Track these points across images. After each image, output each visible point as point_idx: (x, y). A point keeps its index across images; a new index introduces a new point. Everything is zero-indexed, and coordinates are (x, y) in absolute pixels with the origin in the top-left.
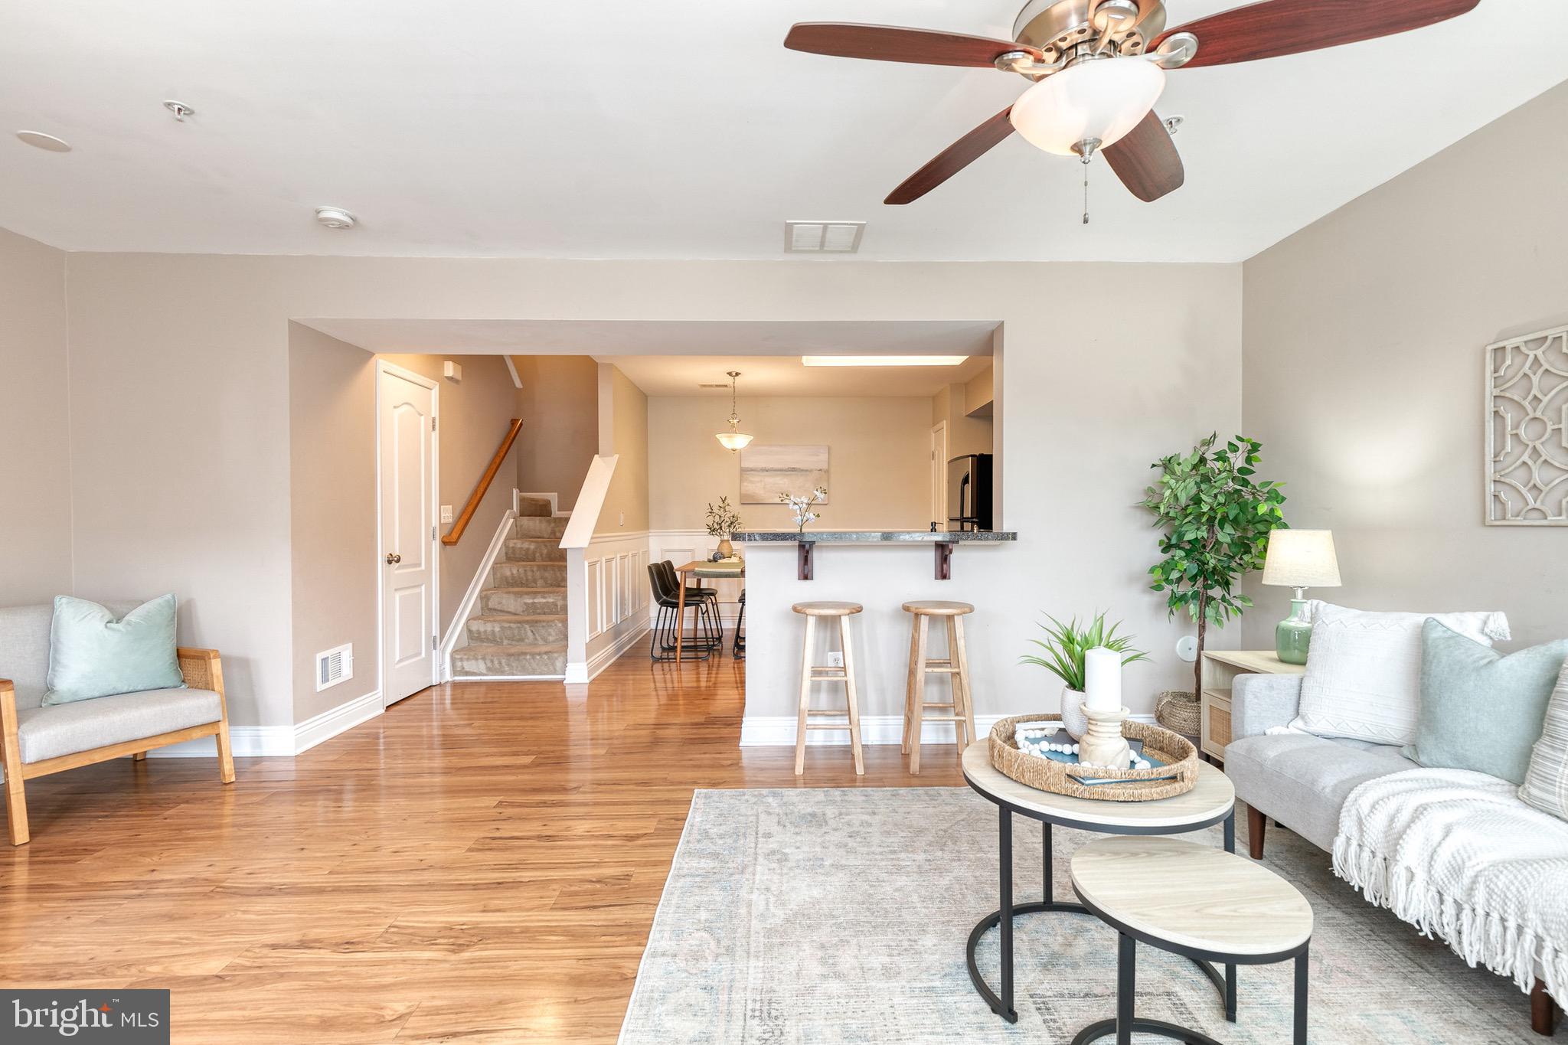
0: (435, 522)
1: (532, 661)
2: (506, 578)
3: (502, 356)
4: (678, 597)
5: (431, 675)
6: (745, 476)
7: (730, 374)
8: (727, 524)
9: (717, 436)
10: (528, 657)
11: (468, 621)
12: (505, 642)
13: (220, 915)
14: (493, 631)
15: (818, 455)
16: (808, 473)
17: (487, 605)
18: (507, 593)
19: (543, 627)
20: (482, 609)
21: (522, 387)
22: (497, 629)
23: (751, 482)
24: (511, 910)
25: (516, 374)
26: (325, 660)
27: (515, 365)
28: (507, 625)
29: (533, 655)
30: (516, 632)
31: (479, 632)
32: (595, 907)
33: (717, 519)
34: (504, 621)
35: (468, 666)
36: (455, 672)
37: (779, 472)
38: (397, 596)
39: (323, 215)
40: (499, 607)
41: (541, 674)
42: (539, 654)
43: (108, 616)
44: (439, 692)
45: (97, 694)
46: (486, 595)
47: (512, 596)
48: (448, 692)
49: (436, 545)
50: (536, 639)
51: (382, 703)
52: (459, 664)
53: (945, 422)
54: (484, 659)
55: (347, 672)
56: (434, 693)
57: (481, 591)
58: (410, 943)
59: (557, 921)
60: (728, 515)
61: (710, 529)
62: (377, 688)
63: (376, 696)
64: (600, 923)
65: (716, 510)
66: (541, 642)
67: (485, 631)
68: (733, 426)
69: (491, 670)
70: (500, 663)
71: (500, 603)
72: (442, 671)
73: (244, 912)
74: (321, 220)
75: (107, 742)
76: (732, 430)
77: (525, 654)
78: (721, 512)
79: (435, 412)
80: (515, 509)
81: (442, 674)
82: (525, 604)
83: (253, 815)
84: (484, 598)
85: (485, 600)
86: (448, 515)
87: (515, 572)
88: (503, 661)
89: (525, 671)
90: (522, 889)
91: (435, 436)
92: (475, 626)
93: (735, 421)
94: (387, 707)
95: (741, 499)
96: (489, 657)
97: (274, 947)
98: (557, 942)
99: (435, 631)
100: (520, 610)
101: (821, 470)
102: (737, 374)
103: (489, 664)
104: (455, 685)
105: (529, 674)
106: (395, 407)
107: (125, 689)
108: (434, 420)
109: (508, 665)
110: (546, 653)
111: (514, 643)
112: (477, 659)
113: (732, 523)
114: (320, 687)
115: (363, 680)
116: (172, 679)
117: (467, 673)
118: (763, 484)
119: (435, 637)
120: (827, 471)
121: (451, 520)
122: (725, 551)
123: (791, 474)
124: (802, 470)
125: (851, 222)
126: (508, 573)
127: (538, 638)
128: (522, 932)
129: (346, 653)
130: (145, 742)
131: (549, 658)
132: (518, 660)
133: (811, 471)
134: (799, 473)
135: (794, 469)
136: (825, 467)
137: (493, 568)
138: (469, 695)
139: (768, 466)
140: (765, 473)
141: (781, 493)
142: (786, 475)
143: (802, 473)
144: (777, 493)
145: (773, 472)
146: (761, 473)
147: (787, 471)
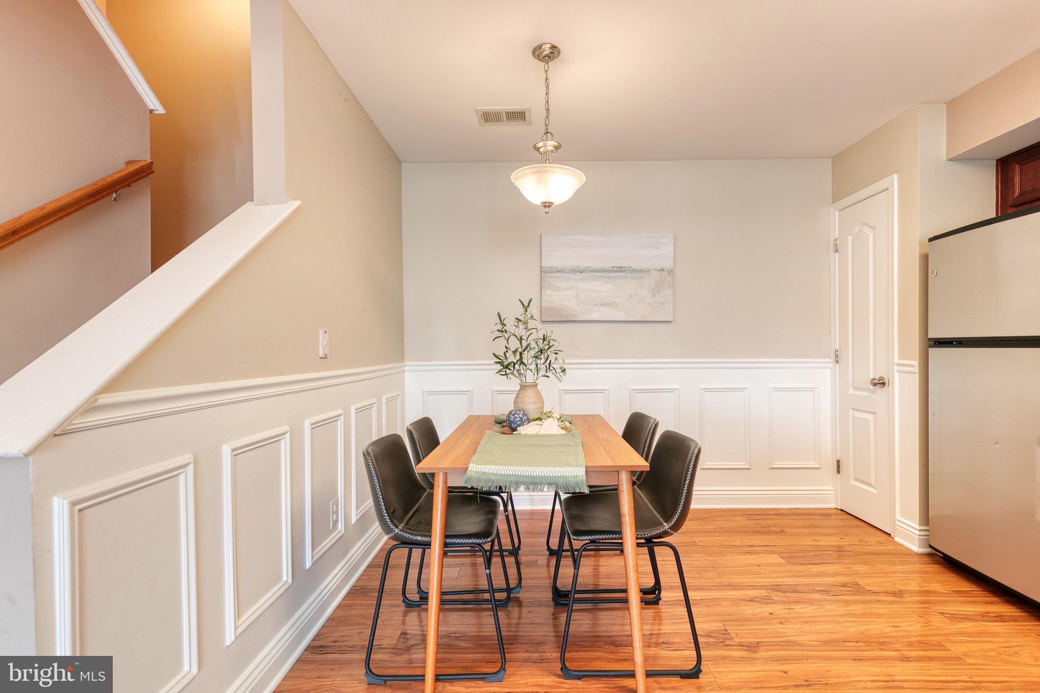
4: (428, 531)
6: (547, 280)
8: (532, 353)
15: (658, 248)
16: (643, 274)
33: (514, 344)
37: (599, 274)
53: (895, 176)
60: (534, 336)
61: (501, 363)
65: (510, 328)
78: (521, 331)
101: (662, 270)
113: (541, 351)
120: (671, 272)
122: (531, 408)
124: (634, 271)
133: (648, 271)
135: (621, 269)
136: (668, 264)
139: (583, 264)
140: (578, 276)
141: (601, 305)
142: (610, 278)
143: (634, 275)
144: (596, 305)
145: (591, 274)
146: (571, 276)
147: (610, 271)
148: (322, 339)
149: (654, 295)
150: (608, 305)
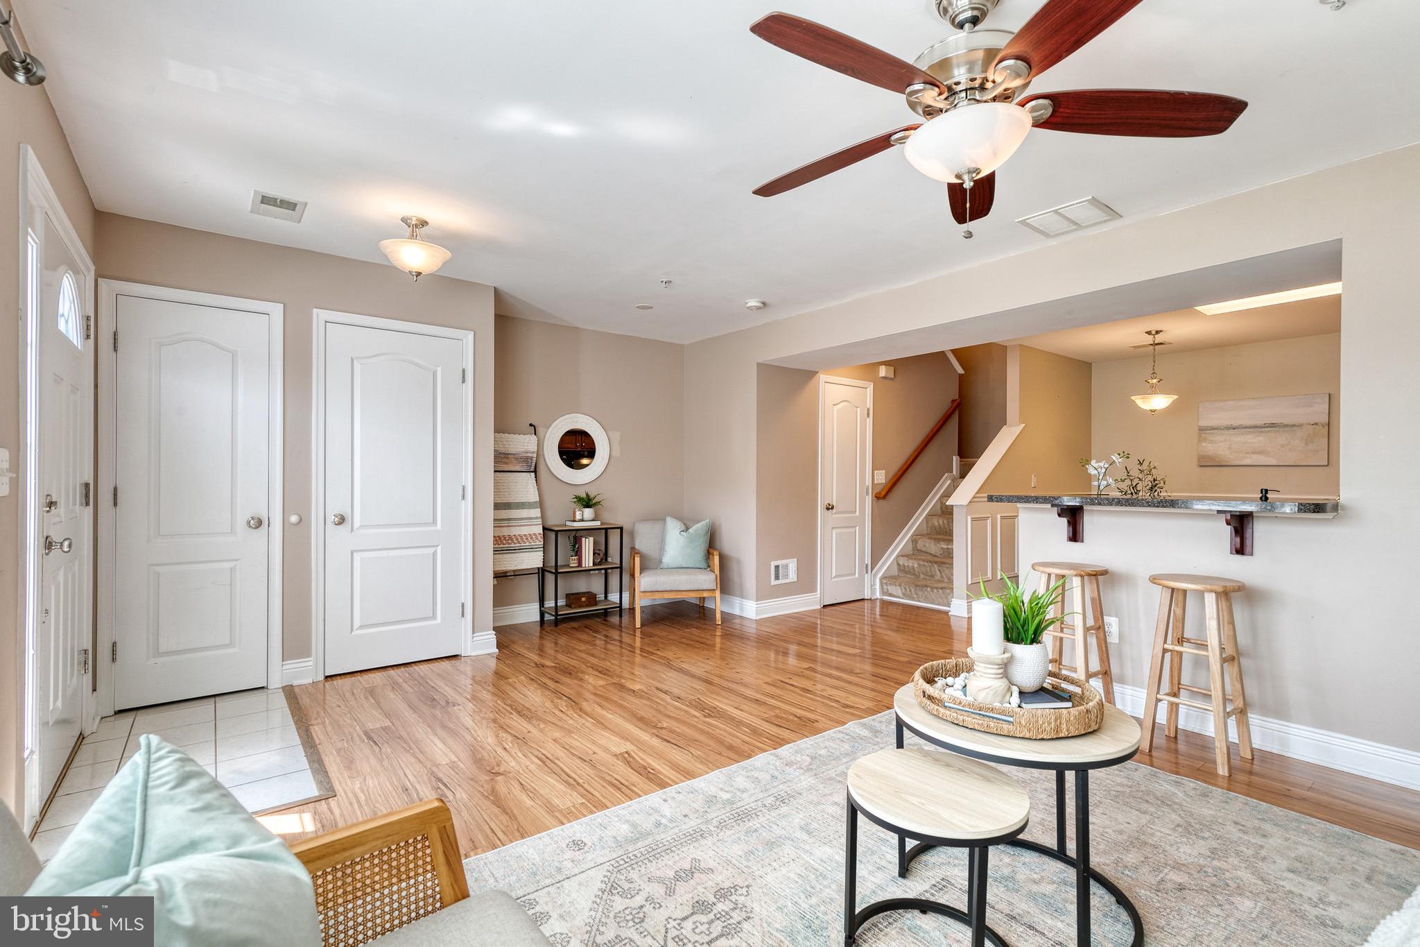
0: (868, 482)
1: (931, 593)
2: (935, 527)
3: (943, 352)
5: (864, 591)
6: (1205, 435)
7: (1149, 333)
9: (1132, 398)
10: (929, 589)
11: (898, 556)
12: (922, 576)
13: (658, 671)
14: (913, 567)
15: (1311, 406)
16: (1295, 428)
17: (916, 547)
18: (929, 538)
19: (947, 568)
20: (913, 549)
21: (963, 372)
22: (916, 566)
23: (1212, 442)
24: (746, 712)
25: (957, 362)
26: (777, 567)
27: (955, 356)
28: (922, 563)
29: (931, 588)
30: (928, 569)
31: (904, 566)
32: (780, 726)
34: (920, 560)
35: (892, 589)
36: (883, 592)
37: (1252, 430)
38: (834, 532)
39: (749, 305)
40: (924, 549)
41: (938, 604)
42: (937, 588)
43: (683, 528)
44: (870, 605)
45: (675, 566)
46: (915, 539)
47: (932, 542)
48: (878, 603)
49: (869, 500)
50: (942, 577)
51: (819, 602)
52: (885, 587)
54: (900, 585)
55: (792, 576)
56: (866, 605)
57: (912, 536)
58: (696, 707)
59: (756, 723)
62: (816, 592)
63: (815, 597)
64: (773, 733)
66: (946, 580)
67: (908, 566)
68: (1152, 386)
69: (905, 596)
70: (910, 591)
71: (925, 546)
72: (872, 588)
73: (665, 674)
74: (748, 308)
75: (668, 589)
76: (1153, 390)
77: (927, 586)
79: (870, 404)
80: (954, 472)
81: (873, 591)
82: (942, 548)
83: (708, 639)
84: (914, 540)
85: (914, 543)
86: (881, 477)
87: (941, 523)
88: (913, 590)
89: (927, 600)
90: (763, 706)
91: (869, 421)
92: (902, 561)
93: (1155, 381)
94: (824, 606)
95: (1199, 461)
96: (903, 585)
97: (658, 689)
98: (745, 731)
99: (868, 560)
100: (938, 554)
101: (1316, 424)
102: (1157, 332)
103: (904, 591)
104: (883, 602)
105: (931, 603)
106: (834, 405)
107: (685, 566)
108: (868, 410)
109: (917, 594)
110: (941, 588)
111: (927, 578)
112: (896, 586)
114: (774, 582)
115: (806, 583)
116: (703, 565)
117: (890, 595)
118: (1228, 443)
119: (867, 565)
120: (1325, 425)
121: (884, 481)
123: (1269, 431)
124: (1287, 426)
125: (1080, 201)
126: (937, 524)
127: (944, 576)
128: (738, 722)
129: (792, 564)
130: (684, 593)
131: (943, 593)
132: (922, 590)
133: (1300, 426)
134: (1281, 429)
135: (1273, 425)
136: (1322, 419)
137: (926, 518)
138: (893, 611)
139: (1235, 423)
140: (1232, 431)
141: (1252, 453)
142: (1261, 432)
143: (1287, 429)
144: (1247, 453)
145: (1243, 430)
146: (1226, 432)
147: (1262, 427)
148: (1034, 479)
149: (1306, 444)
150: (1260, 453)
